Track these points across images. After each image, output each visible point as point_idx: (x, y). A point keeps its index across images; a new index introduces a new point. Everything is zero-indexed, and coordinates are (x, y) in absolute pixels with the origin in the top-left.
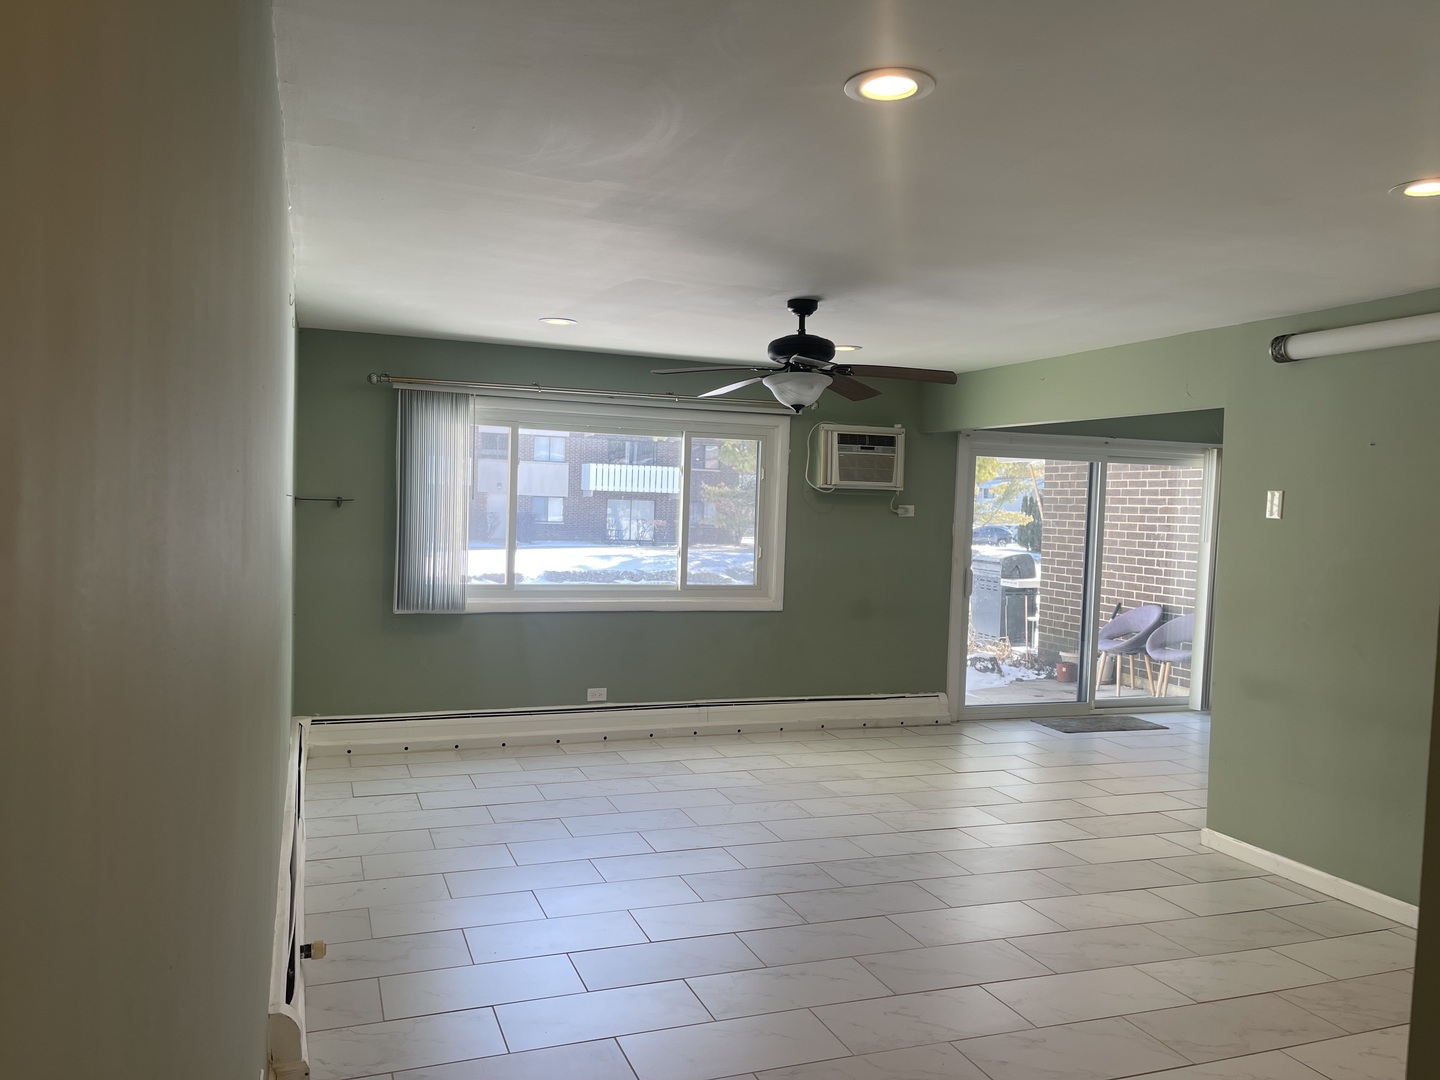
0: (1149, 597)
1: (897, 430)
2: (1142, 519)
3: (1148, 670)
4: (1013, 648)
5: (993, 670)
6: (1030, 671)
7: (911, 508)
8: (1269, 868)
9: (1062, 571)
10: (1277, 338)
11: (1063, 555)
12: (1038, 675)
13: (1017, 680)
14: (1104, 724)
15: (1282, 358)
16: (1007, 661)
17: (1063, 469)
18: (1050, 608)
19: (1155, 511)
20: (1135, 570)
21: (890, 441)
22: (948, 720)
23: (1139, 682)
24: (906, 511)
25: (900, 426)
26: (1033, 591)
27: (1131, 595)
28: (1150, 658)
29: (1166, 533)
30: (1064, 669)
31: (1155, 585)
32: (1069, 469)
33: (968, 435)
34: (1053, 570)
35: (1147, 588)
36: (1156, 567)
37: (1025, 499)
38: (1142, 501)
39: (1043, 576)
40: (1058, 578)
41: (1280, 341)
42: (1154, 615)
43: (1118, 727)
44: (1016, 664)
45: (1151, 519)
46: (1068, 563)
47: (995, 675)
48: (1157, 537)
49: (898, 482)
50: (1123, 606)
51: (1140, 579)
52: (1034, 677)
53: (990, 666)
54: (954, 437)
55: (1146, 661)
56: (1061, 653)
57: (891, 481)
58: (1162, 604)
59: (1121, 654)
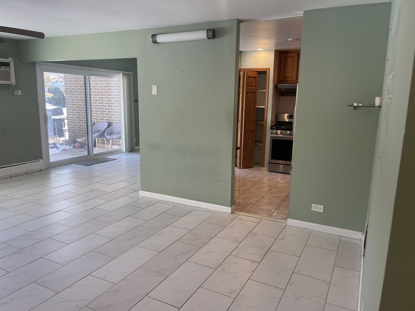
0: (103, 119)
1: (10, 60)
2: (99, 95)
3: (105, 142)
4: (60, 139)
5: (54, 148)
6: (67, 146)
7: (20, 91)
8: (160, 199)
9: (74, 112)
10: (153, 35)
11: (74, 107)
12: (70, 147)
13: (64, 149)
14: (98, 161)
15: (155, 42)
16: (58, 144)
17: (71, 78)
18: (71, 125)
19: (102, 92)
20: (98, 111)
21: (7, 65)
22: (45, 169)
23: (102, 146)
24: (18, 93)
25: (11, 58)
26: (63, 120)
27: (97, 119)
28: (106, 138)
29: (107, 99)
30: (79, 144)
31: (105, 115)
32: (72, 78)
33: (39, 64)
34: (71, 112)
35: (102, 117)
36: (105, 110)
37: (49, 89)
38: (98, 89)
39: (67, 115)
40: (73, 115)
41: (154, 36)
42: (106, 125)
43: (102, 161)
44: (62, 144)
45: (102, 95)
46: (76, 110)
47: (56, 149)
48: (104, 101)
49: (13, 81)
50: (95, 123)
51: (100, 114)
52: (69, 148)
53: (53, 146)
54: (34, 64)
55: (105, 139)
56: (77, 139)
57: (10, 80)
58: (107, 121)
59: (97, 138)
